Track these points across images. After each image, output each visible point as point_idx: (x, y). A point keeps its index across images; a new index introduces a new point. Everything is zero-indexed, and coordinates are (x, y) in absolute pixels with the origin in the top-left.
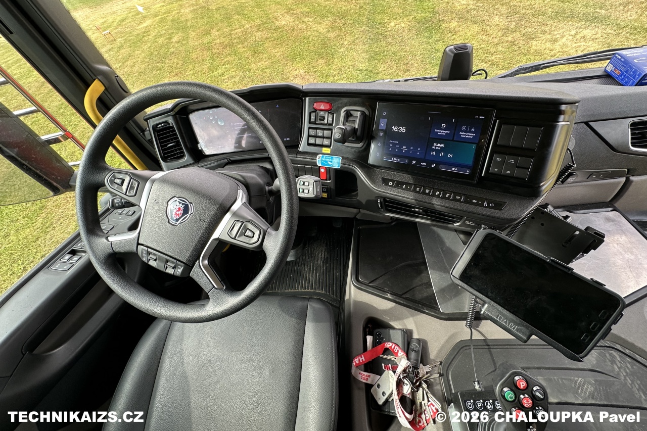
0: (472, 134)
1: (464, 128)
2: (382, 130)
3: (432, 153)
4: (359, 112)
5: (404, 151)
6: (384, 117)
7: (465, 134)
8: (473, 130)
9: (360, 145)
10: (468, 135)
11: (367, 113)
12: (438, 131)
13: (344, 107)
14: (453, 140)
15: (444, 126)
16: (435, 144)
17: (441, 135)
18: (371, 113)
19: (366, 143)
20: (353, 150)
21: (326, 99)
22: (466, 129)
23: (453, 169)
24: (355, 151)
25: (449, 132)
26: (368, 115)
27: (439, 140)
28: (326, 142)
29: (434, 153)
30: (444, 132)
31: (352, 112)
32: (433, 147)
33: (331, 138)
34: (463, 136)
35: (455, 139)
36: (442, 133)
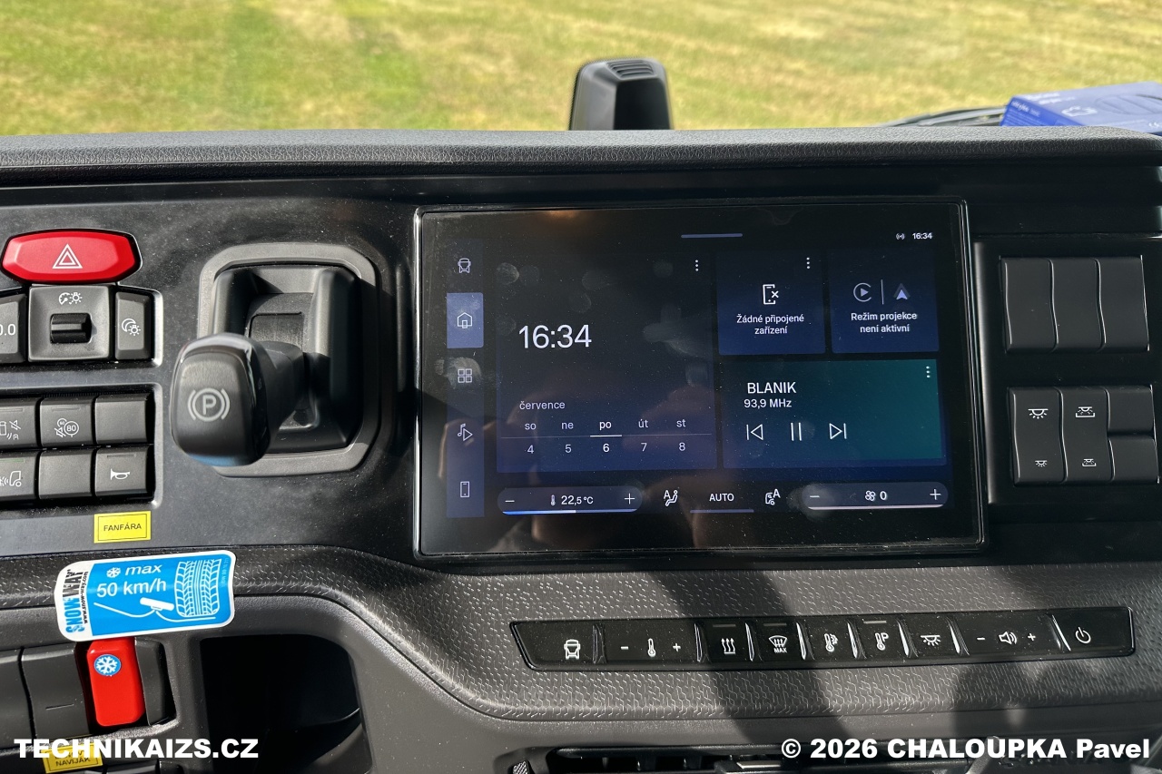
0: (905, 316)
1: (864, 292)
2: (466, 353)
3: (749, 432)
4: (316, 273)
5: (606, 448)
6: (465, 285)
7: (874, 316)
8: (902, 295)
9: (346, 457)
10: (890, 323)
11: (363, 270)
12: (752, 319)
13: (212, 251)
14: (829, 355)
15: (770, 292)
16: (752, 388)
17: (767, 335)
18: (384, 271)
19: (385, 435)
20: (305, 493)
21: (86, 213)
22: (874, 292)
23: (870, 496)
24: (318, 500)
25: (801, 319)
26: (370, 279)
27: (766, 361)
28: (117, 472)
29: (757, 432)
30: (778, 320)
31: (269, 275)
32: (747, 403)
33: (147, 443)
34: (868, 329)
35: (837, 350)
36: (774, 326)
